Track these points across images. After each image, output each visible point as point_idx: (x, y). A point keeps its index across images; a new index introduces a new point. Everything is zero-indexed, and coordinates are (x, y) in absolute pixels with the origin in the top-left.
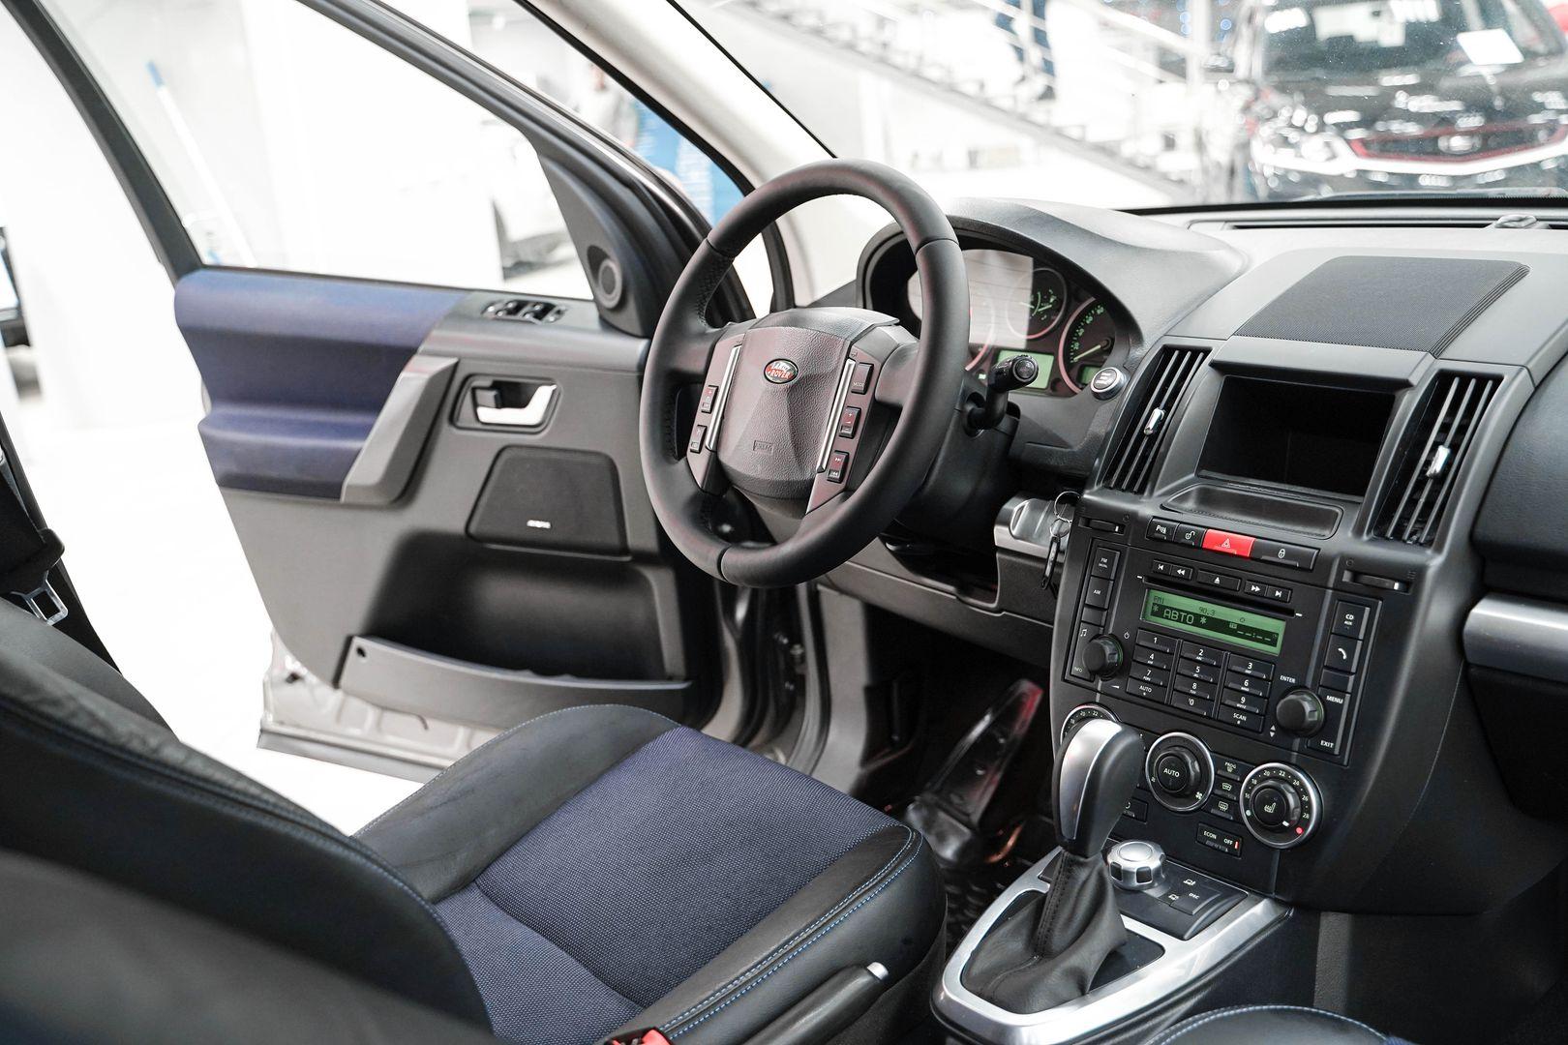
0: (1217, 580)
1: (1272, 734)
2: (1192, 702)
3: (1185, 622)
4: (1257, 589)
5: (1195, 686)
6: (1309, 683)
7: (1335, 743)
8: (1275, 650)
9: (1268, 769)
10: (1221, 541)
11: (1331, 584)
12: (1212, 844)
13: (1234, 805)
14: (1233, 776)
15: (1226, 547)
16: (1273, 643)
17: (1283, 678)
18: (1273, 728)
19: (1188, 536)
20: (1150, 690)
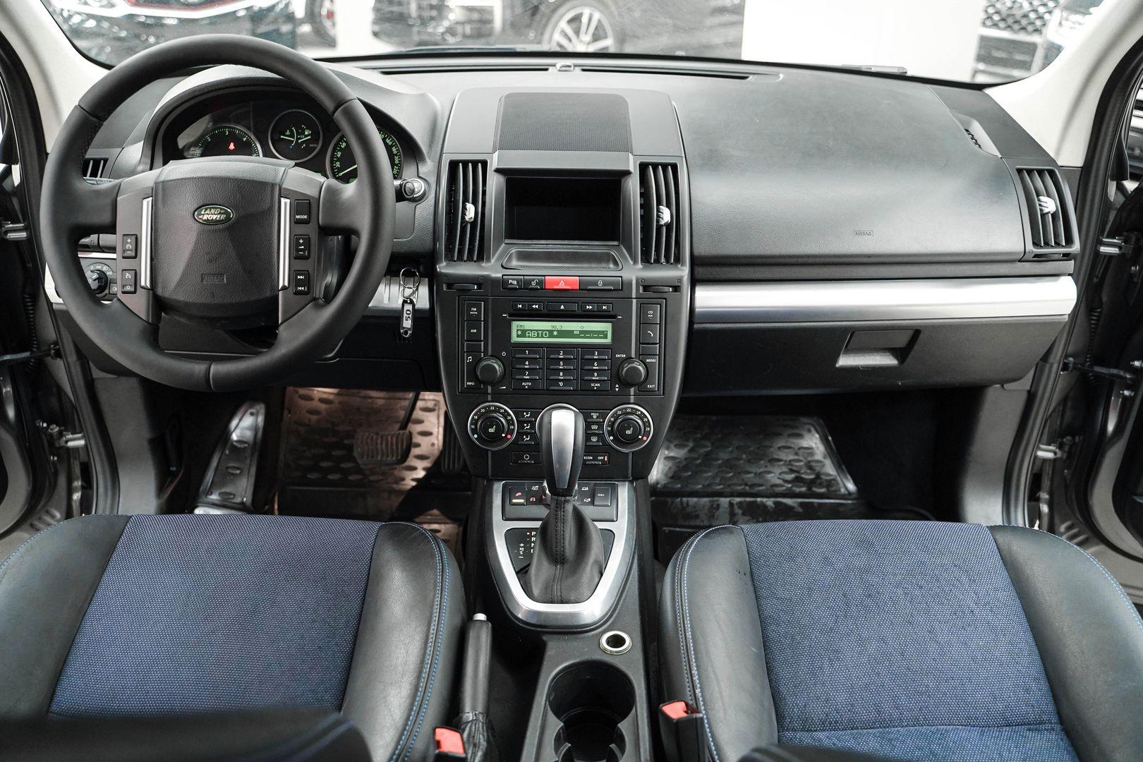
0: (562, 307)
1: (617, 389)
2: (561, 384)
3: (542, 337)
4: (591, 307)
5: (561, 374)
6: (633, 356)
7: (655, 384)
8: (608, 340)
9: (619, 410)
10: (557, 283)
11: (634, 296)
12: (590, 463)
13: (601, 437)
14: (598, 420)
15: (562, 286)
16: (606, 337)
17: (618, 356)
18: (617, 386)
19: (534, 284)
20: (530, 384)
